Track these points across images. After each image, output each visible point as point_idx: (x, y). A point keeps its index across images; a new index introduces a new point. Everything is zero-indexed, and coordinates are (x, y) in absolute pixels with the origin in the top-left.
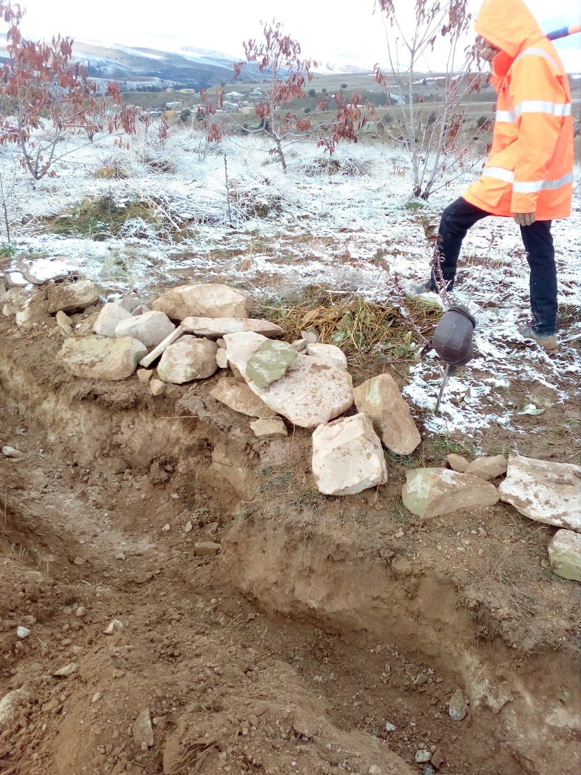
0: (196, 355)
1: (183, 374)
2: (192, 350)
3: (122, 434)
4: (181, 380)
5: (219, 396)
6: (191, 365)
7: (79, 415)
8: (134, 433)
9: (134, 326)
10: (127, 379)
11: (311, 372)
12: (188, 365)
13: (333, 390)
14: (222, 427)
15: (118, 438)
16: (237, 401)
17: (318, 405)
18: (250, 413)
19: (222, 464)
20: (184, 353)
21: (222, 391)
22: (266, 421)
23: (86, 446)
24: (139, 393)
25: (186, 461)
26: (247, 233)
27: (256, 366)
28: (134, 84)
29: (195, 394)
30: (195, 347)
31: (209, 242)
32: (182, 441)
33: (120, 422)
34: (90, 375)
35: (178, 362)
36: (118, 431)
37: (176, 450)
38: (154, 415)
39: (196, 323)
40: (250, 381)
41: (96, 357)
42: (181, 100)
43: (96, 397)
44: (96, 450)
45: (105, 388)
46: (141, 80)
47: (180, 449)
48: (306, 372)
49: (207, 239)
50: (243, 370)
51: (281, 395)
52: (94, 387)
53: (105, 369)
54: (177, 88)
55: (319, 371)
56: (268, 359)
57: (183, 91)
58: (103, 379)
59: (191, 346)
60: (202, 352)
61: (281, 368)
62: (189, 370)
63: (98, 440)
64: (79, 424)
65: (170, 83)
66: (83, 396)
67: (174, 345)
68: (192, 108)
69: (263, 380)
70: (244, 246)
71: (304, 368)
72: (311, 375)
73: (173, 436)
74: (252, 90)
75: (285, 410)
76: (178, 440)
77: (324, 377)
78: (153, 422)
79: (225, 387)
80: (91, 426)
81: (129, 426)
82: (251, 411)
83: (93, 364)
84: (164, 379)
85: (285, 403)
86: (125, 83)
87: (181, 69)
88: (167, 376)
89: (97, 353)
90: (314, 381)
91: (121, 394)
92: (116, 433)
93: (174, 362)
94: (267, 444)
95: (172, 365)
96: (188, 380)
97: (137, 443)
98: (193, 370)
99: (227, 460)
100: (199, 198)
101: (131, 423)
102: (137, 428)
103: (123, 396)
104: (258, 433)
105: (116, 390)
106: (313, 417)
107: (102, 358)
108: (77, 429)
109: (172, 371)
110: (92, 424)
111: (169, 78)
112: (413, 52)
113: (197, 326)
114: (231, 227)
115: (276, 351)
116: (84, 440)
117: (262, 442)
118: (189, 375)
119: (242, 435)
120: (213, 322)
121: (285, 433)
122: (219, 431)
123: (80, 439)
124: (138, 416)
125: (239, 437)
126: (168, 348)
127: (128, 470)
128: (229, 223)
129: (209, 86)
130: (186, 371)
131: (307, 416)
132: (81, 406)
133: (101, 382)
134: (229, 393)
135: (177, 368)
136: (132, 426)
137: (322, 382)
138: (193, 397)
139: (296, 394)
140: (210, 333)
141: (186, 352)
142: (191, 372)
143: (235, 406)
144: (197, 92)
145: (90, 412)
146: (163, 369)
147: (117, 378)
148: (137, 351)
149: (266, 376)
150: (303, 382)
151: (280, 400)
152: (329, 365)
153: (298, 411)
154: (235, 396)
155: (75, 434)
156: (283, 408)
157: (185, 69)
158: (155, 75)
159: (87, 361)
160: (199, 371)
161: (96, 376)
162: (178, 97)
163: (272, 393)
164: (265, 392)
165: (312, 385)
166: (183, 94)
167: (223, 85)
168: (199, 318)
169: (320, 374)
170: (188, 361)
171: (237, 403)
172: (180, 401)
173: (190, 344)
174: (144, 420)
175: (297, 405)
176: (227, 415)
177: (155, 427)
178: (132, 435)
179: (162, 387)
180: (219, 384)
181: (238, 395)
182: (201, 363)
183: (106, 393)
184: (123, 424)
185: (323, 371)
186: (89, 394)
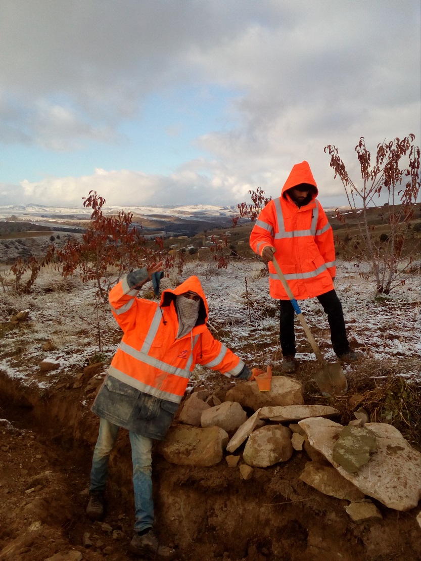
0: (276, 441)
1: (267, 459)
2: (272, 436)
3: (217, 516)
4: (265, 463)
5: (308, 480)
6: (274, 451)
7: (179, 500)
8: (227, 516)
9: (216, 416)
10: (217, 465)
11: (388, 454)
12: (271, 450)
13: (414, 470)
14: (317, 512)
15: (213, 521)
16: (326, 485)
17: (405, 487)
18: (341, 495)
19: (319, 548)
20: (265, 439)
21: (310, 475)
22: (358, 504)
23: (186, 530)
24: (231, 478)
25: (280, 543)
26: (264, 329)
27: (342, 452)
28: (149, 237)
29: (282, 478)
30: (274, 433)
31: (240, 339)
32: (272, 522)
33: (214, 504)
34: (186, 462)
35: (262, 448)
36: (212, 513)
37: (267, 531)
38: (245, 498)
39: (271, 411)
40: (338, 467)
41: (190, 444)
42: (179, 243)
43: (193, 482)
44: (194, 533)
45: (201, 475)
46: (153, 234)
47: (272, 531)
48: (384, 454)
49: (239, 337)
50: (328, 456)
51: (370, 479)
52: (192, 473)
53: (200, 456)
54: (176, 236)
55: (396, 453)
56: (351, 444)
57: (180, 238)
58: (199, 466)
59: (271, 432)
60: (280, 437)
61: (365, 453)
62: (272, 455)
63: (195, 522)
64: (180, 509)
65: (172, 234)
66: (182, 482)
67: (256, 432)
68: (186, 247)
69: (352, 465)
70: (268, 340)
71: (381, 450)
72: (390, 457)
73: (263, 518)
74: (224, 233)
75: (378, 494)
76: (268, 521)
77: (401, 458)
78: (243, 504)
79: (312, 472)
80: (189, 509)
81: (222, 509)
82: (340, 494)
83: (188, 453)
84: (250, 463)
85: (376, 487)
86: (143, 237)
87: (178, 225)
88: (253, 460)
89: (189, 442)
90: (394, 463)
91: (215, 480)
92: (211, 516)
93: (259, 448)
94: (367, 530)
95: (257, 451)
96: (272, 464)
97: (231, 524)
98: (276, 455)
99: (325, 545)
100: (227, 308)
101: (223, 506)
102: (230, 511)
103: (218, 481)
104: (355, 518)
105: (211, 476)
106: (405, 500)
107: (194, 446)
108: (178, 513)
109: (257, 456)
110: (190, 507)
111: (171, 231)
112: (364, 198)
113: (273, 414)
114: (252, 326)
115: (356, 436)
116: (184, 523)
117: (362, 527)
118: (273, 459)
119: (338, 519)
120: (285, 410)
121: (380, 516)
122: (314, 516)
123: (180, 522)
124: (229, 499)
125: (335, 522)
126: (251, 435)
127: (226, 553)
128: (250, 323)
129: (197, 233)
130: (270, 456)
131: (399, 499)
132: (181, 492)
133: (196, 468)
134: (317, 477)
135: (262, 453)
136: (225, 509)
137: (401, 463)
138: (280, 481)
139: (383, 477)
140: (283, 419)
141: (267, 438)
142: (275, 456)
143: (325, 489)
144: (189, 238)
145: (188, 496)
146: (249, 454)
147: (211, 464)
148: (223, 438)
149: (354, 461)
150: (385, 465)
151: (370, 484)
152: (402, 446)
153: (389, 494)
154: (322, 480)
155: (176, 518)
156: (375, 492)
157: (181, 224)
158: (162, 230)
159: (182, 449)
160: (280, 455)
161: (192, 463)
162: (176, 242)
163: (361, 478)
164: (354, 477)
165: (394, 467)
166: (180, 239)
167: (205, 231)
168: (273, 407)
169: (397, 455)
170: (270, 446)
171: (325, 486)
172: (271, 486)
173: (270, 431)
174: (236, 502)
175: (387, 488)
176: (317, 498)
177: (245, 509)
178: (226, 518)
179: (251, 472)
180: (306, 469)
181: (326, 479)
182: (281, 448)
183: (203, 479)
184: (217, 507)
185: (399, 452)
186: (188, 480)
